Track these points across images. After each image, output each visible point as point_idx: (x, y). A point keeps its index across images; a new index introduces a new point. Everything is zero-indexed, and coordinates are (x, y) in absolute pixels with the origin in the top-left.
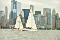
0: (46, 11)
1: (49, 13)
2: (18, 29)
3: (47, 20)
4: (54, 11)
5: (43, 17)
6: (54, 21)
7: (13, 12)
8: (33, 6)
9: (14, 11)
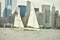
0: (45, 8)
1: (47, 10)
2: (18, 28)
3: (46, 18)
4: (54, 8)
5: (41, 15)
6: (54, 19)
7: (8, 9)
8: (30, 2)
9: (9, 7)
